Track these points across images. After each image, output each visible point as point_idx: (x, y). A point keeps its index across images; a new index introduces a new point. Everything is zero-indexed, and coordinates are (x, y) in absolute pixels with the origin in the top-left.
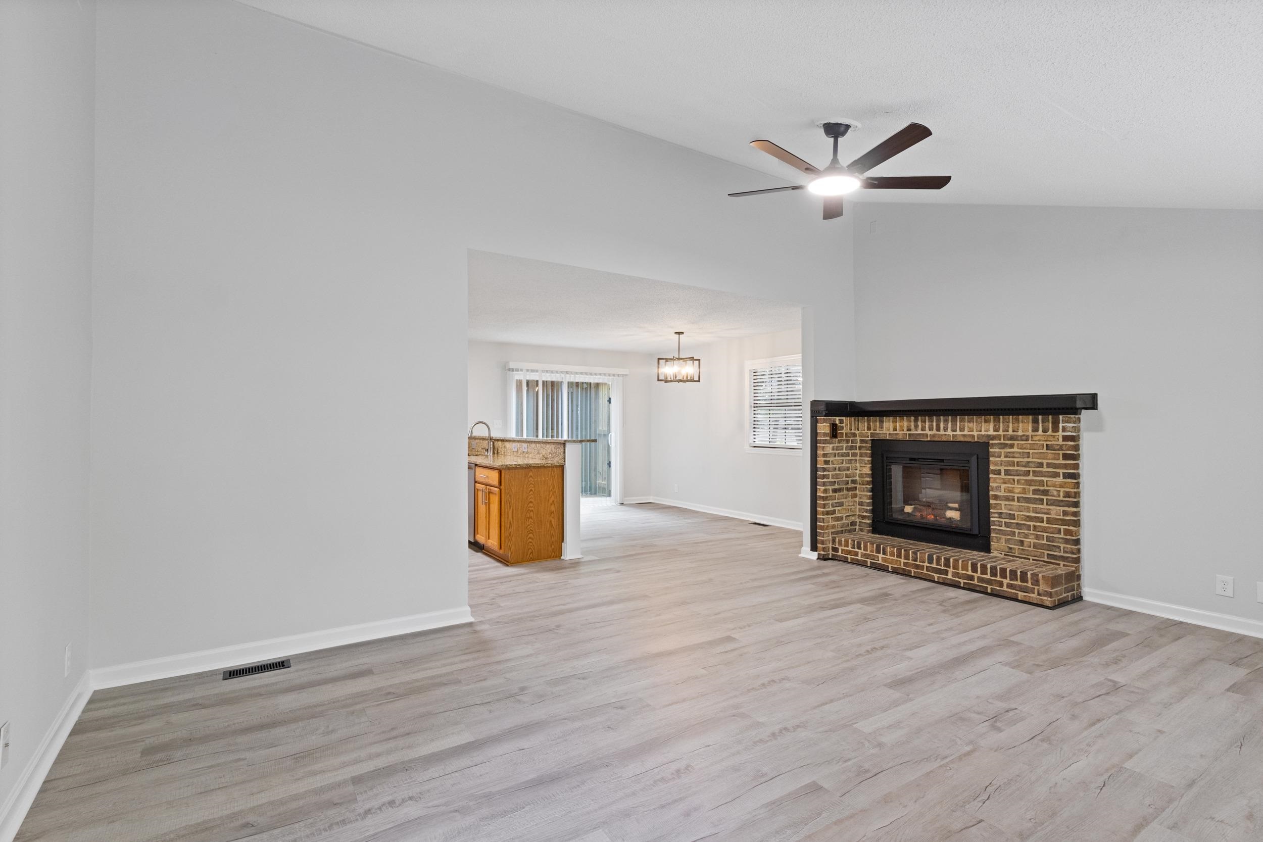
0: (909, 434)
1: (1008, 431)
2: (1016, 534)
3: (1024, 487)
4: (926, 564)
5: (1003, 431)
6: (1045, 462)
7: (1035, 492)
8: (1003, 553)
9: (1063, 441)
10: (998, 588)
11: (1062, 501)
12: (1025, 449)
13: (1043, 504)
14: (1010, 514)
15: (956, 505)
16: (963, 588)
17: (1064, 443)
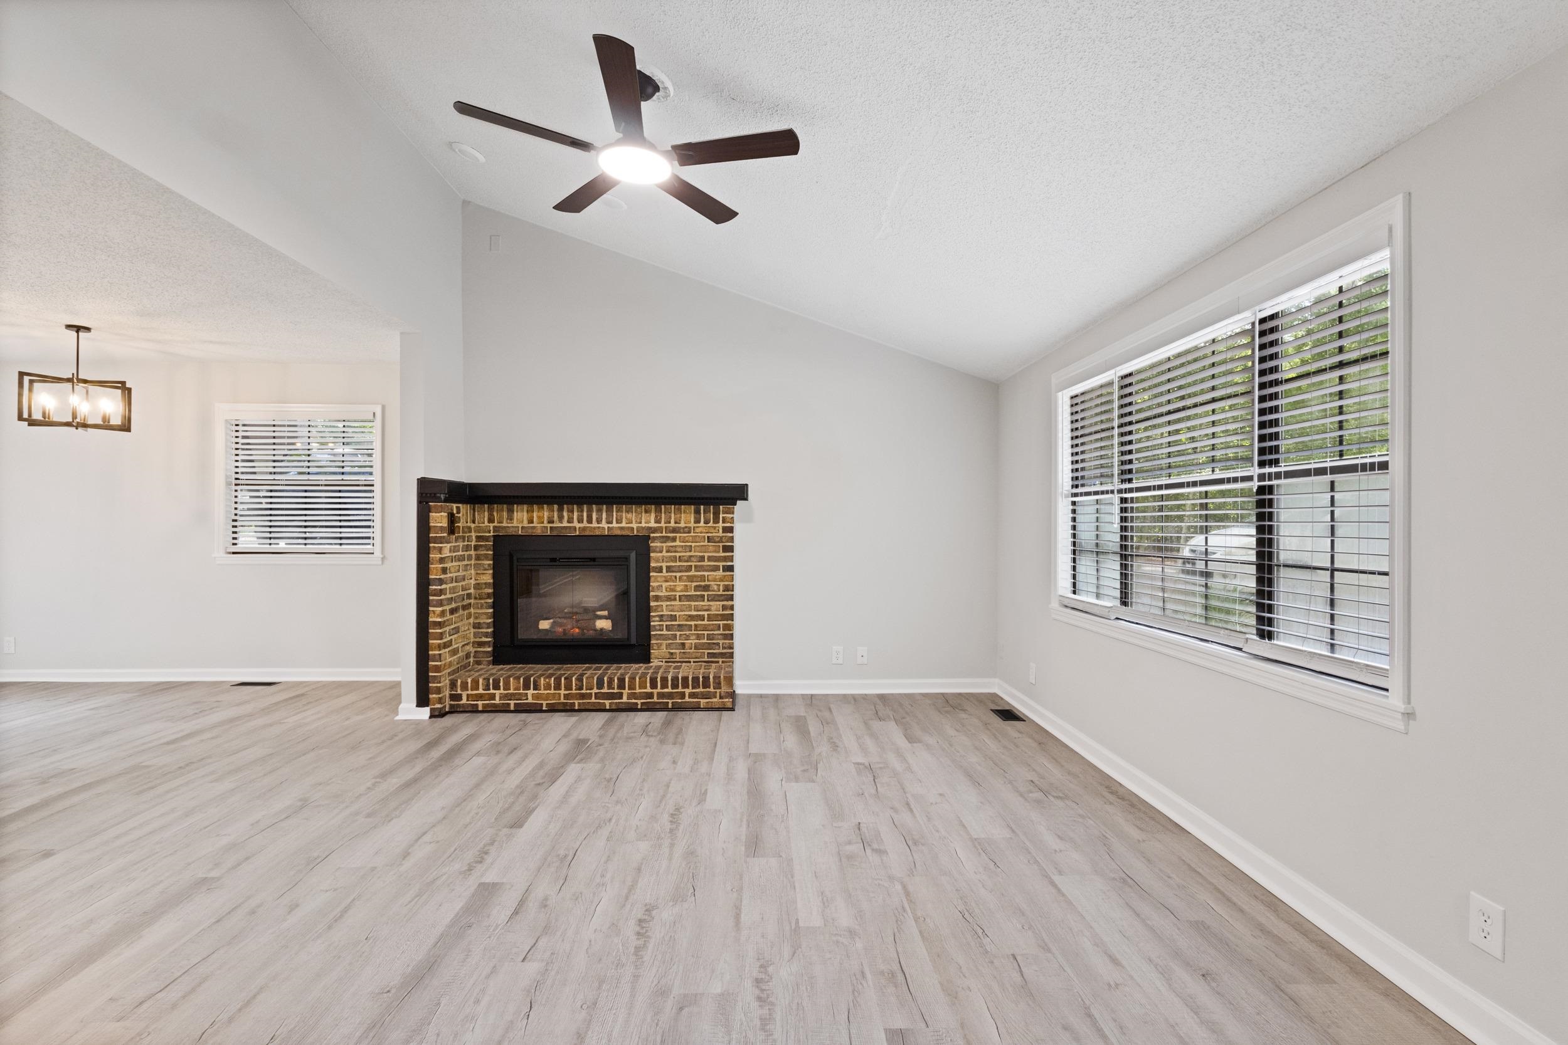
0: (551, 527)
1: (670, 523)
2: (678, 637)
3: (686, 583)
4: (595, 690)
5: (665, 523)
6: (706, 555)
7: (697, 588)
8: (664, 660)
9: (723, 532)
10: (680, 701)
11: (722, 595)
12: (687, 542)
13: (704, 601)
14: (671, 615)
15: (605, 613)
16: (641, 710)
17: (724, 534)
